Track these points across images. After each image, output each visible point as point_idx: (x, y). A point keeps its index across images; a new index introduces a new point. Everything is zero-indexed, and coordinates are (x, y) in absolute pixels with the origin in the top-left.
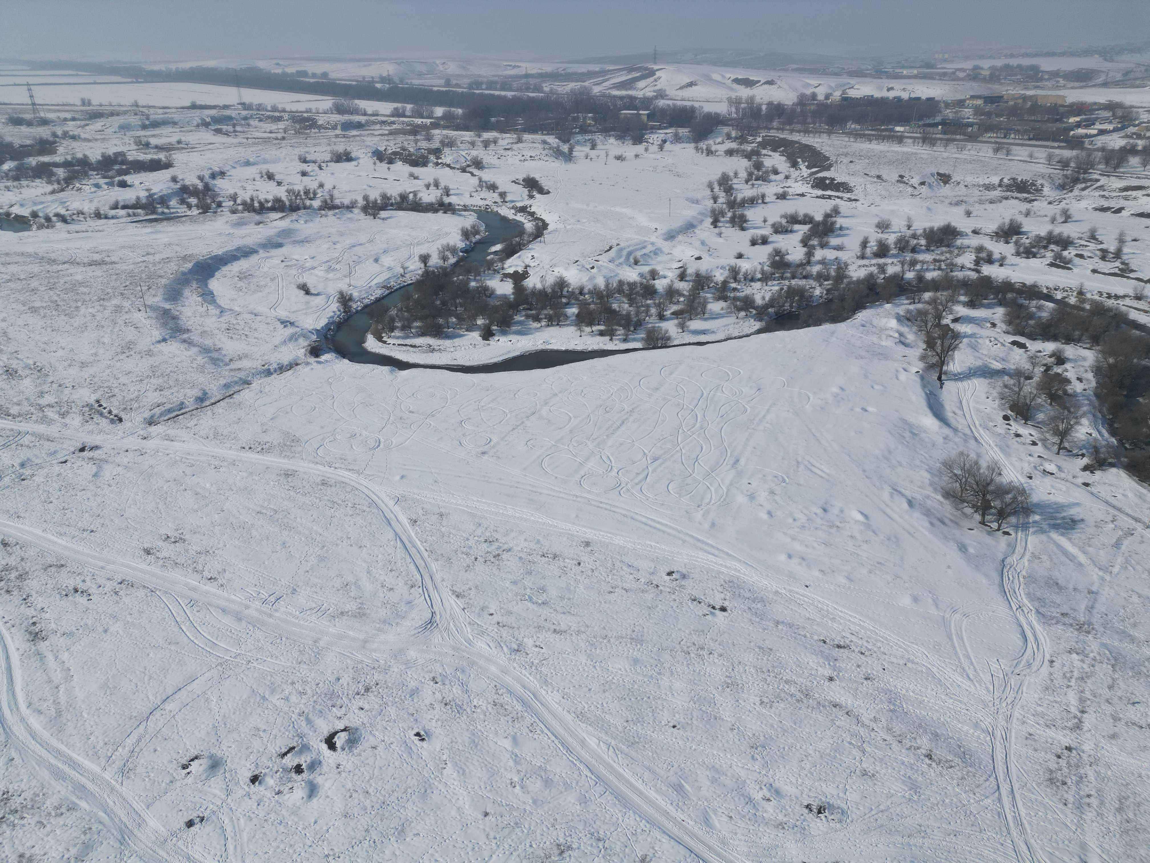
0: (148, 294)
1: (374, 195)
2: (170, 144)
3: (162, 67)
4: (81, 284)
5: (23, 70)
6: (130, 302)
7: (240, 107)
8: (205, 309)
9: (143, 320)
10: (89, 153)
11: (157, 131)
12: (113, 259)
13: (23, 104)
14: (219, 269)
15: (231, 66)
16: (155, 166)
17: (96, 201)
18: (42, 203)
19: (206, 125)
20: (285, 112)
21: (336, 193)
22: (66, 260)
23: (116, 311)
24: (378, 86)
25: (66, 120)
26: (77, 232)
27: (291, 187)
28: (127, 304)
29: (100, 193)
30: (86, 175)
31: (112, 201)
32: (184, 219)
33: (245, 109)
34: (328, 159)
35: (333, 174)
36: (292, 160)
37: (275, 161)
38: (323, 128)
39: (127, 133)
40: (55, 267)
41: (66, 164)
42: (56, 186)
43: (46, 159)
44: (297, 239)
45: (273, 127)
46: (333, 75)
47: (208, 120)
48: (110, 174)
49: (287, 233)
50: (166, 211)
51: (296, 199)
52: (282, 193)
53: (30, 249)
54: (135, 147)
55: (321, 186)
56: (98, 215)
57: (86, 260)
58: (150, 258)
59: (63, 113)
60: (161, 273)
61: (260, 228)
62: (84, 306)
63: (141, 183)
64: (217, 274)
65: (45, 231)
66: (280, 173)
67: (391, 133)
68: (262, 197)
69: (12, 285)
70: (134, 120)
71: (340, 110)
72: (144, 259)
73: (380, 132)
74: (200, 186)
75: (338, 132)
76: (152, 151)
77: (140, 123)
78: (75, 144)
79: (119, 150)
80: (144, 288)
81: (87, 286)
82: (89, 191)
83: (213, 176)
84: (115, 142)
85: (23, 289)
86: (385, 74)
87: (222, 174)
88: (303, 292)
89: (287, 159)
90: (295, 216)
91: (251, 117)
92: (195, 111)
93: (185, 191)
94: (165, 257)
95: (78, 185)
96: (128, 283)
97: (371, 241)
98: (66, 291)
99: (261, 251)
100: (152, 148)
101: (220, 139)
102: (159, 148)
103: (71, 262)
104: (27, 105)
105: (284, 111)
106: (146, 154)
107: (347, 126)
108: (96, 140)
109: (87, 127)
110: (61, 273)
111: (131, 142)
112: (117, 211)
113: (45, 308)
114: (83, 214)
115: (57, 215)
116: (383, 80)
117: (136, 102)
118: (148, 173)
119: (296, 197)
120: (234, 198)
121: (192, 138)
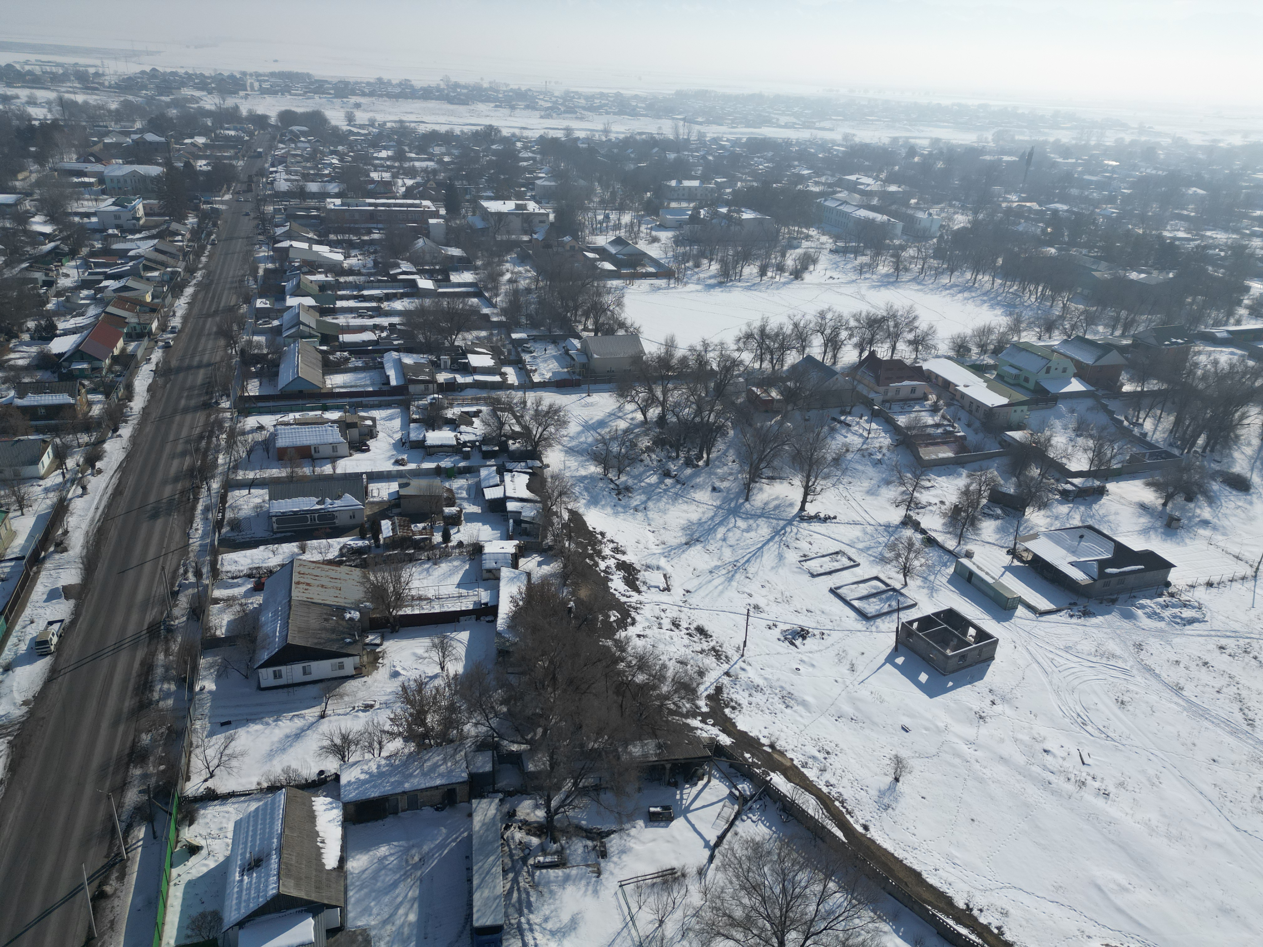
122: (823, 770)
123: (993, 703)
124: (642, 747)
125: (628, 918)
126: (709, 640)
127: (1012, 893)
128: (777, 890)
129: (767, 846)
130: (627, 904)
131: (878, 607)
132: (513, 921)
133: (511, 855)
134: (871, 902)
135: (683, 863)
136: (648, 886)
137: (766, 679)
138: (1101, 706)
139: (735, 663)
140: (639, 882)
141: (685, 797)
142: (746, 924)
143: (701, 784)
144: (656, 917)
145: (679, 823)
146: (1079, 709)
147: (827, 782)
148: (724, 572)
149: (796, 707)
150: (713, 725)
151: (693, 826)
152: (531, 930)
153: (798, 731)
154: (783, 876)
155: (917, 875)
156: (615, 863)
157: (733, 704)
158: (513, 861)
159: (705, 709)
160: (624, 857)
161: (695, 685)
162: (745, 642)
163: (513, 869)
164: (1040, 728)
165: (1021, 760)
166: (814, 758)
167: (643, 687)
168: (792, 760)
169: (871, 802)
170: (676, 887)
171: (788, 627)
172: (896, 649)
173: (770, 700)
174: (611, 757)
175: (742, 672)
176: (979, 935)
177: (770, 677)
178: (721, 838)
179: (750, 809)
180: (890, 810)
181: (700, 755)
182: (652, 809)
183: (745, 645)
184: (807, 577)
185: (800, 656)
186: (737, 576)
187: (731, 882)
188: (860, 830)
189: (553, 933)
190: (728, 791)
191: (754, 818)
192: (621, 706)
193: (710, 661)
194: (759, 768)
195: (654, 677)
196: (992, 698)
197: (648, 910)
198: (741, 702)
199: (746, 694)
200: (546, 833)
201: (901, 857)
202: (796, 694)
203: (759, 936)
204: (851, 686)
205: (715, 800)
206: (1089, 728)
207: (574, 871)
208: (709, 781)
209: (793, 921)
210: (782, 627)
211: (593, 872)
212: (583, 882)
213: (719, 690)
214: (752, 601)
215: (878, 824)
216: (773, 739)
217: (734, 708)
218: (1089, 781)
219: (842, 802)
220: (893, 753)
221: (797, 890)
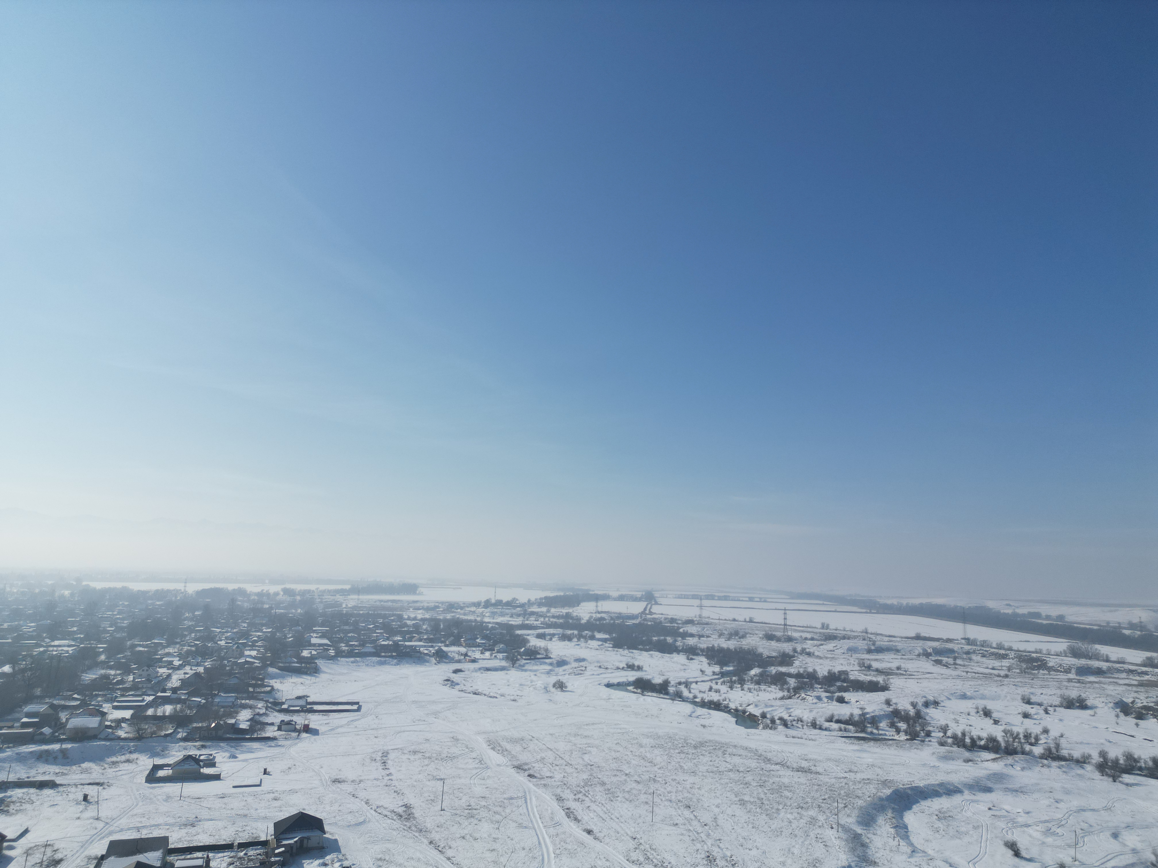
0: (843, 812)
1: (1115, 753)
2: (890, 669)
3: (895, 602)
4: (787, 787)
5: (784, 599)
6: (825, 817)
7: (963, 641)
8: (896, 843)
9: (833, 839)
10: (818, 669)
11: (880, 656)
12: (819, 769)
13: (777, 625)
14: (918, 802)
15: (959, 604)
16: (873, 687)
17: (815, 711)
18: (772, 706)
19: (927, 655)
20: (1012, 650)
21: (1063, 742)
22: (779, 761)
23: (811, 823)
24: (1127, 632)
25: (806, 639)
26: (793, 737)
27: (1009, 728)
28: (821, 818)
29: (820, 705)
30: (812, 687)
31: (828, 713)
32: (890, 742)
33: (968, 644)
34: (1057, 703)
35: (1061, 720)
36: (1013, 699)
37: (994, 698)
38: (1054, 671)
39: (853, 655)
40: (769, 766)
41: (798, 676)
42: (786, 693)
43: (783, 669)
44: (1010, 786)
45: (997, 663)
46: (1070, 618)
47: (930, 651)
48: (832, 689)
49: (999, 777)
50: (875, 731)
51: (1014, 741)
52: (998, 732)
53: (753, 745)
54: (858, 668)
55: (1046, 731)
56: (814, 725)
57: (795, 765)
58: (852, 776)
59: (806, 633)
60: (859, 793)
61: (969, 766)
62: (784, 810)
63: (857, 701)
64: (915, 808)
65: (768, 731)
66: (998, 711)
67: (1141, 684)
68: (975, 733)
69: (732, 775)
70: (861, 644)
71: (1075, 653)
72: (846, 775)
73: (1127, 682)
74: (912, 712)
75: (1072, 676)
76: (872, 673)
77: (866, 648)
78: (809, 660)
79: (844, 668)
80: (841, 806)
81: (791, 791)
82: (811, 702)
83: (927, 704)
84: (842, 661)
85: (739, 780)
86: (1136, 621)
87: (936, 703)
88: (1010, 853)
89: (1008, 698)
90: (1010, 760)
91: (974, 652)
92: (919, 641)
93: (896, 715)
94: (866, 777)
95: (803, 695)
96: (826, 797)
97: (1107, 809)
98: (772, 791)
99: (966, 792)
100: (873, 671)
101: (939, 669)
102: (879, 671)
103: (783, 764)
104: (780, 625)
105: (1010, 649)
106: (866, 675)
107: (1083, 671)
108: (827, 658)
109: (821, 647)
110: (772, 772)
111: (856, 663)
112: (831, 723)
113: (752, 803)
114: (802, 721)
115: (781, 719)
116: (1132, 626)
117: (866, 629)
118: (865, 693)
119: (1014, 739)
120: (944, 729)
121: (911, 666)
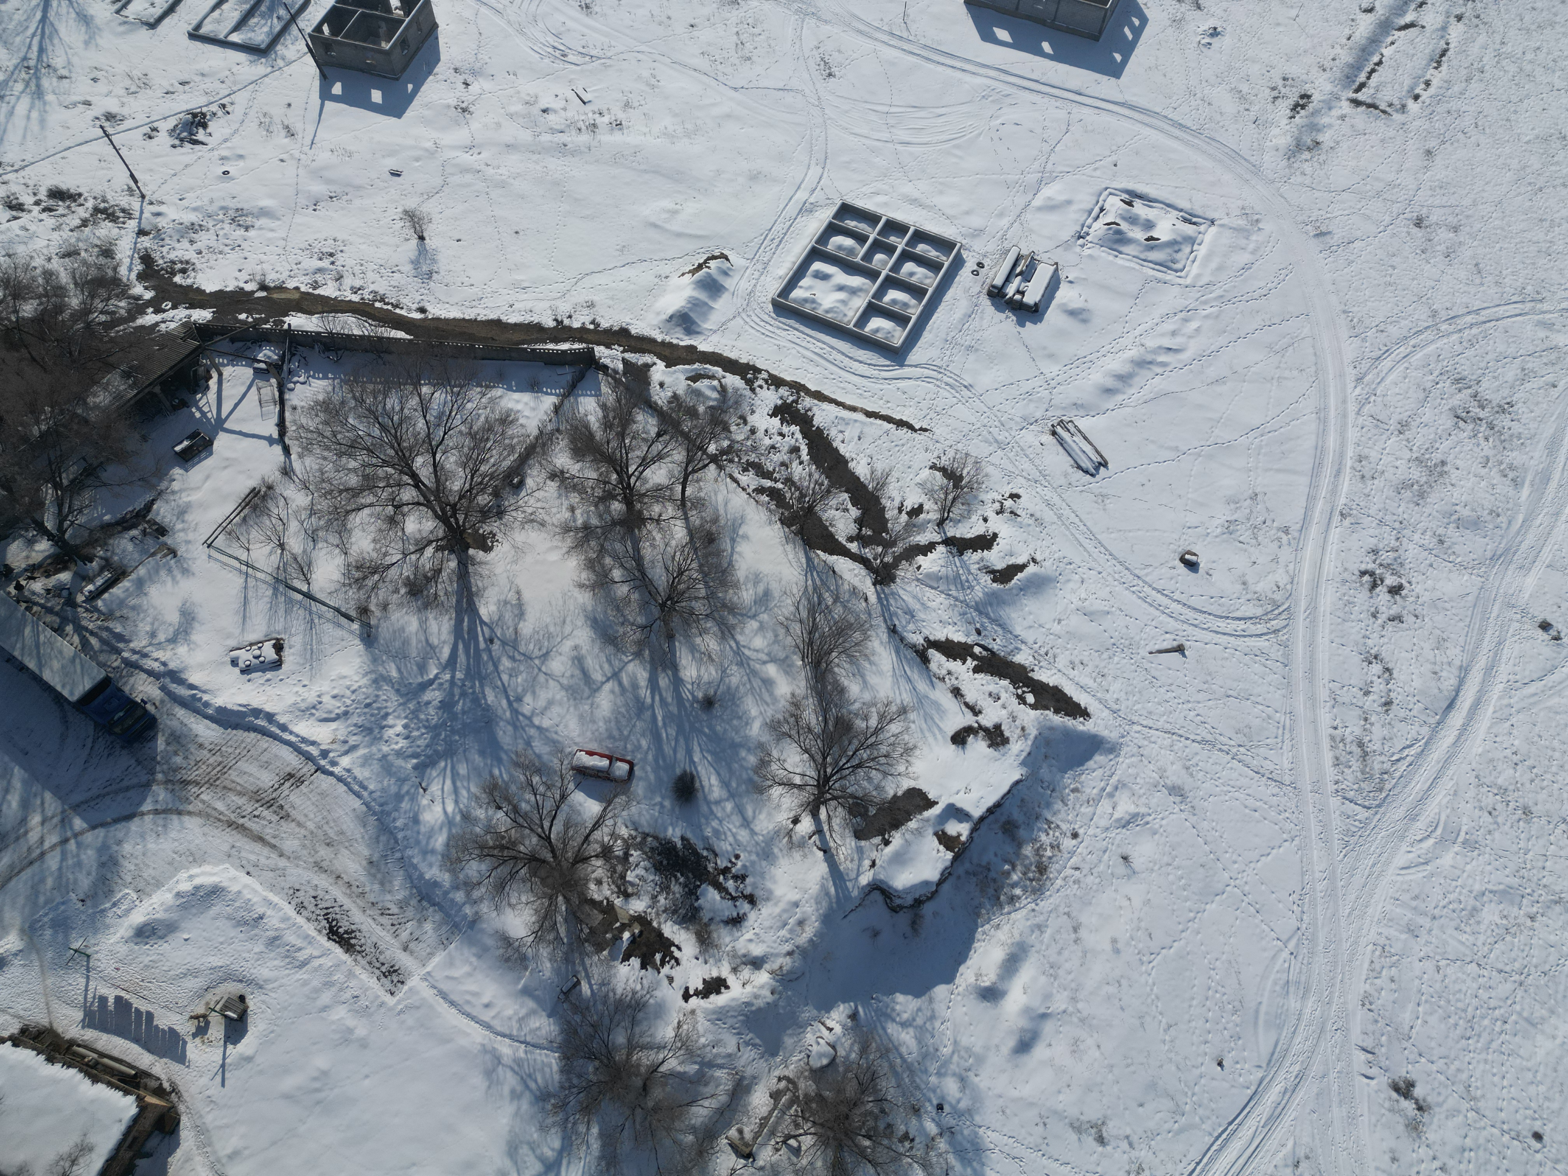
122: (339, 278)
123: (467, 84)
124: (105, 389)
125: (244, 568)
126: (81, 200)
127: (587, 282)
128: (376, 432)
129: (336, 399)
130: (230, 556)
131: (266, 29)
132: (115, 664)
133: (50, 611)
134: (472, 378)
135: (259, 477)
136: (239, 525)
137: (195, 209)
138: (570, 24)
139: (142, 212)
140: (226, 528)
141: (206, 409)
142: (369, 484)
143: (213, 383)
144: (272, 545)
145: (221, 442)
146: (551, 40)
147: (352, 288)
148: (19, 87)
149: (258, 224)
150: (174, 307)
151: (240, 433)
152: (145, 656)
153: (281, 251)
154: (373, 415)
155: (497, 323)
156: (183, 530)
157: (179, 266)
158: (57, 614)
159: (148, 295)
160: (188, 517)
161: (110, 273)
162: (132, 176)
163: (65, 620)
164: (528, 87)
165: (525, 136)
166: (320, 270)
167: (41, 319)
168: (297, 288)
169: (410, 280)
170: (271, 504)
171: (172, 123)
172: (323, 76)
173: (221, 233)
174: (75, 427)
175: (159, 219)
176: (581, 341)
177: (199, 203)
178: (281, 424)
179: (290, 372)
180: (435, 276)
181: (187, 352)
182: (178, 448)
183: (136, 181)
184: (144, 33)
185: (216, 153)
186: (46, 83)
187: (325, 459)
188: (418, 316)
189: (173, 640)
190: (251, 371)
191: (302, 379)
192: (34, 359)
193: (105, 230)
194: (267, 322)
195: (46, 295)
196: (461, 78)
197: (258, 545)
198: (186, 258)
199: (185, 243)
200: (71, 560)
201: (472, 317)
202: (245, 206)
203: (388, 485)
204: (303, 156)
205: (243, 389)
206: (571, 58)
207: (142, 571)
208: (220, 375)
209: (411, 449)
210: (165, 126)
211: (165, 556)
212: (163, 573)
213: (147, 259)
214: (98, 110)
215: (431, 298)
216: (258, 278)
217: (184, 271)
218: (599, 120)
219: (382, 300)
220: (400, 210)
221: (396, 418)
